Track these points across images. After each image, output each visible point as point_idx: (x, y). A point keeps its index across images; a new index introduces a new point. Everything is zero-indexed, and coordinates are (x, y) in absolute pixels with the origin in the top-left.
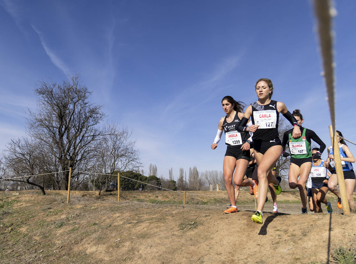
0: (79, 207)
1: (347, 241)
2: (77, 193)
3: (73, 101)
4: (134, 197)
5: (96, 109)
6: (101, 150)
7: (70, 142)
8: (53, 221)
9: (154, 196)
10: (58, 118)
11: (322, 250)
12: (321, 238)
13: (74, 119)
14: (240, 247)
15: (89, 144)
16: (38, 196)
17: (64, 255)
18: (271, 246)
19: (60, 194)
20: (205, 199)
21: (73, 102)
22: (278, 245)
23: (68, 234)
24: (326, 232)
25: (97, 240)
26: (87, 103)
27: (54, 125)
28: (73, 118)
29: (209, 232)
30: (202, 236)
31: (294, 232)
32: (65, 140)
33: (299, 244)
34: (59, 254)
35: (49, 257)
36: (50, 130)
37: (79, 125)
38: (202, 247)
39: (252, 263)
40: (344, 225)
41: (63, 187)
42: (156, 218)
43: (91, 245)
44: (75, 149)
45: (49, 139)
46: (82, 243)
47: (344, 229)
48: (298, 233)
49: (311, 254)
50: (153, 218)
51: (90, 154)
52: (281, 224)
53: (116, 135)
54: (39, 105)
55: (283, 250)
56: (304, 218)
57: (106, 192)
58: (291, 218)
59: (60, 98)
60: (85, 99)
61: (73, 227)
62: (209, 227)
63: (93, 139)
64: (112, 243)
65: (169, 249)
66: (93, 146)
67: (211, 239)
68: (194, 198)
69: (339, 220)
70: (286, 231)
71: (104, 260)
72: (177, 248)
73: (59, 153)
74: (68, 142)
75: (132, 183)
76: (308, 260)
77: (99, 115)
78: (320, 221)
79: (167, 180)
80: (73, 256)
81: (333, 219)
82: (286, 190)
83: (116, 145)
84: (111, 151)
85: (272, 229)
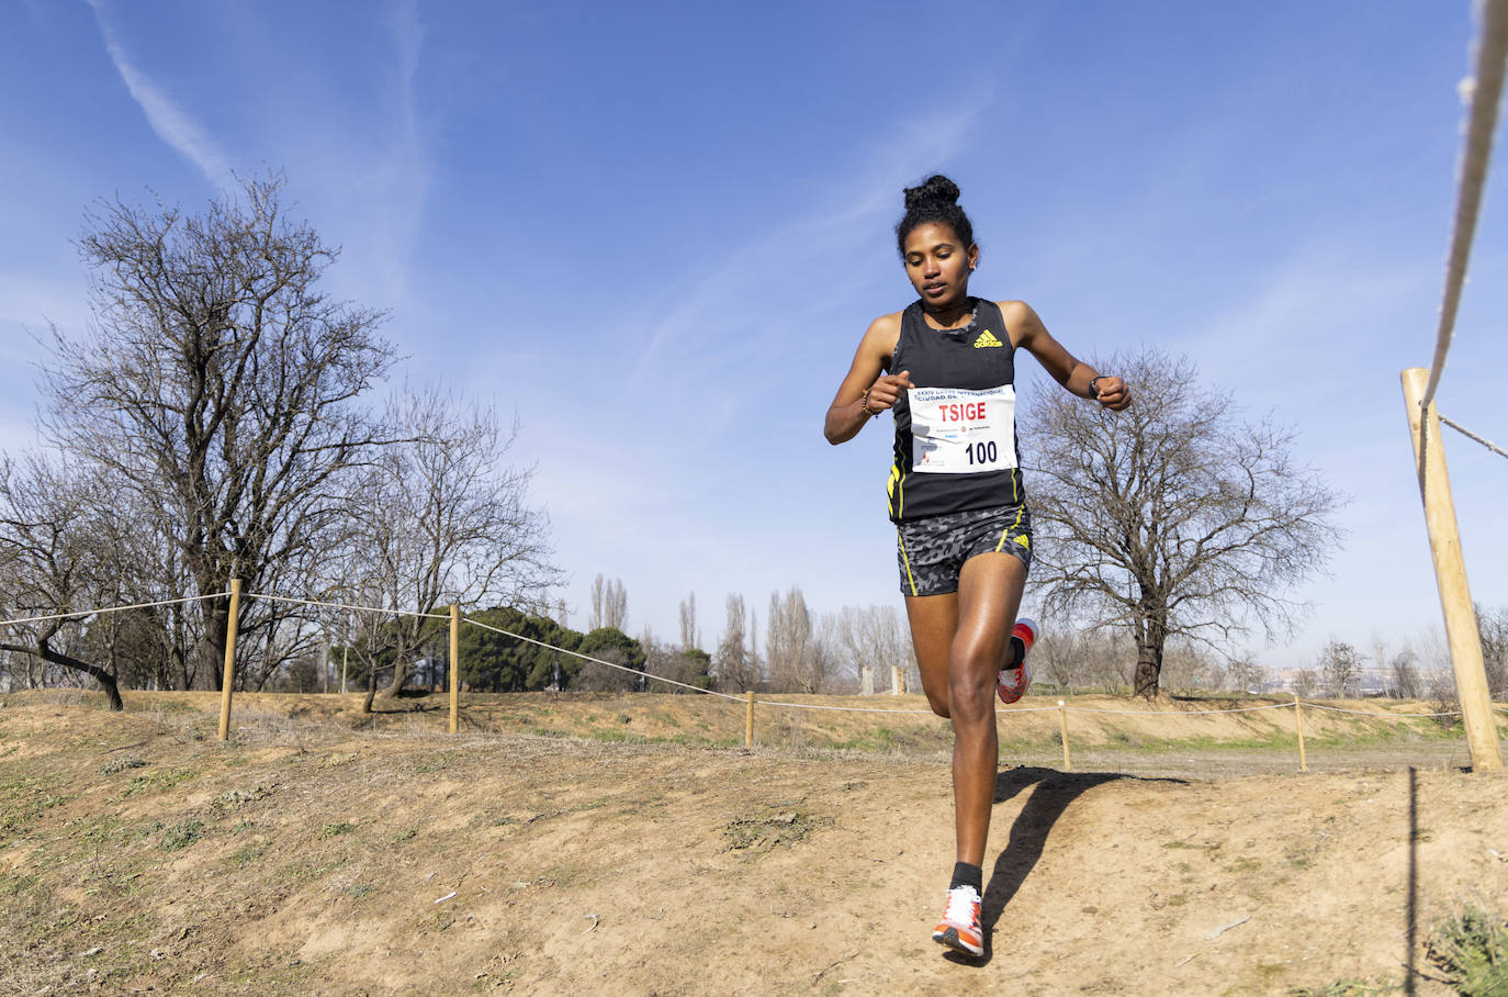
0: (271, 755)
1: (1495, 886)
2: (268, 704)
3: (252, 290)
4: (525, 722)
5: (356, 327)
6: (378, 511)
7: (236, 472)
8: (152, 818)
9: (615, 715)
10: (186, 365)
11: (1382, 927)
12: (1376, 874)
13: (256, 371)
14: (1006, 924)
15: (324, 482)
16: (87, 712)
17: (197, 969)
18: (1146, 915)
19: (190, 705)
20: (840, 730)
21: (251, 295)
22: (1182, 907)
23: (220, 874)
24: (1399, 846)
25: (350, 899)
26: (315, 298)
27: (166, 396)
28: (252, 368)
29: (865, 857)
30: (831, 876)
31: (1251, 850)
32: (216, 468)
33: (1277, 905)
34: (175, 962)
35: (129, 978)
36: (148, 418)
37: (279, 396)
38: (831, 925)
39: (1063, 990)
40: (1481, 813)
41: (202, 675)
42: (620, 800)
43: (323, 920)
44: (259, 503)
45: (142, 460)
46: (283, 913)
47: (1479, 832)
48: (1270, 854)
49: (1332, 946)
50: (607, 798)
51: (327, 527)
52: (1190, 817)
53: (442, 442)
54: (99, 309)
55: (1205, 929)
56: (1296, 791)
57: (396, 698)
58: (1236, 793)
59: (196, 275)
60: (307, 283)
61: (243, 843)
62: (862, 836)
63: (340, 462)
64: (421, 911)
65: (681, 933)
66: (342, 493)
67: (874, 885)
68: (791, 724)
69: (1455, 793)
70: (1214, 849)
71: (382, 988)
72: (719, 927)
73: (187, 523)
74: (227, 474)
75: (515, 659)
76: (1321, 972)
77: (367, 355)
78: (1370, 801)
79: (673, 647)
80: (237, 971)
81: (1426, 792)
82: (1196, 694)
83: (444, 486)
84: (423, 513)
85: (1151, 839)
